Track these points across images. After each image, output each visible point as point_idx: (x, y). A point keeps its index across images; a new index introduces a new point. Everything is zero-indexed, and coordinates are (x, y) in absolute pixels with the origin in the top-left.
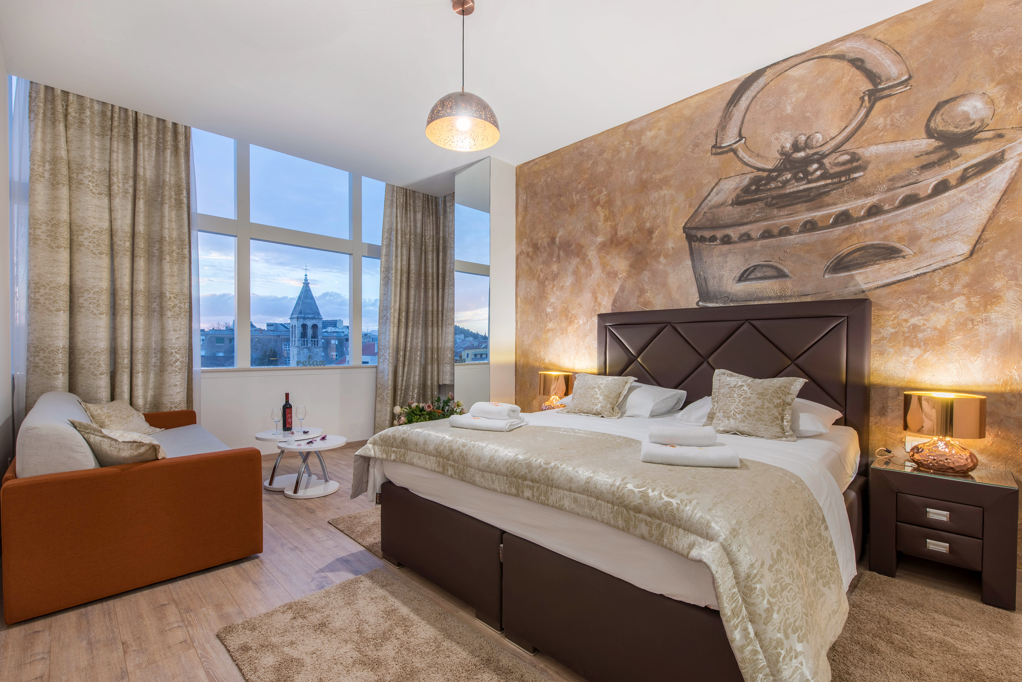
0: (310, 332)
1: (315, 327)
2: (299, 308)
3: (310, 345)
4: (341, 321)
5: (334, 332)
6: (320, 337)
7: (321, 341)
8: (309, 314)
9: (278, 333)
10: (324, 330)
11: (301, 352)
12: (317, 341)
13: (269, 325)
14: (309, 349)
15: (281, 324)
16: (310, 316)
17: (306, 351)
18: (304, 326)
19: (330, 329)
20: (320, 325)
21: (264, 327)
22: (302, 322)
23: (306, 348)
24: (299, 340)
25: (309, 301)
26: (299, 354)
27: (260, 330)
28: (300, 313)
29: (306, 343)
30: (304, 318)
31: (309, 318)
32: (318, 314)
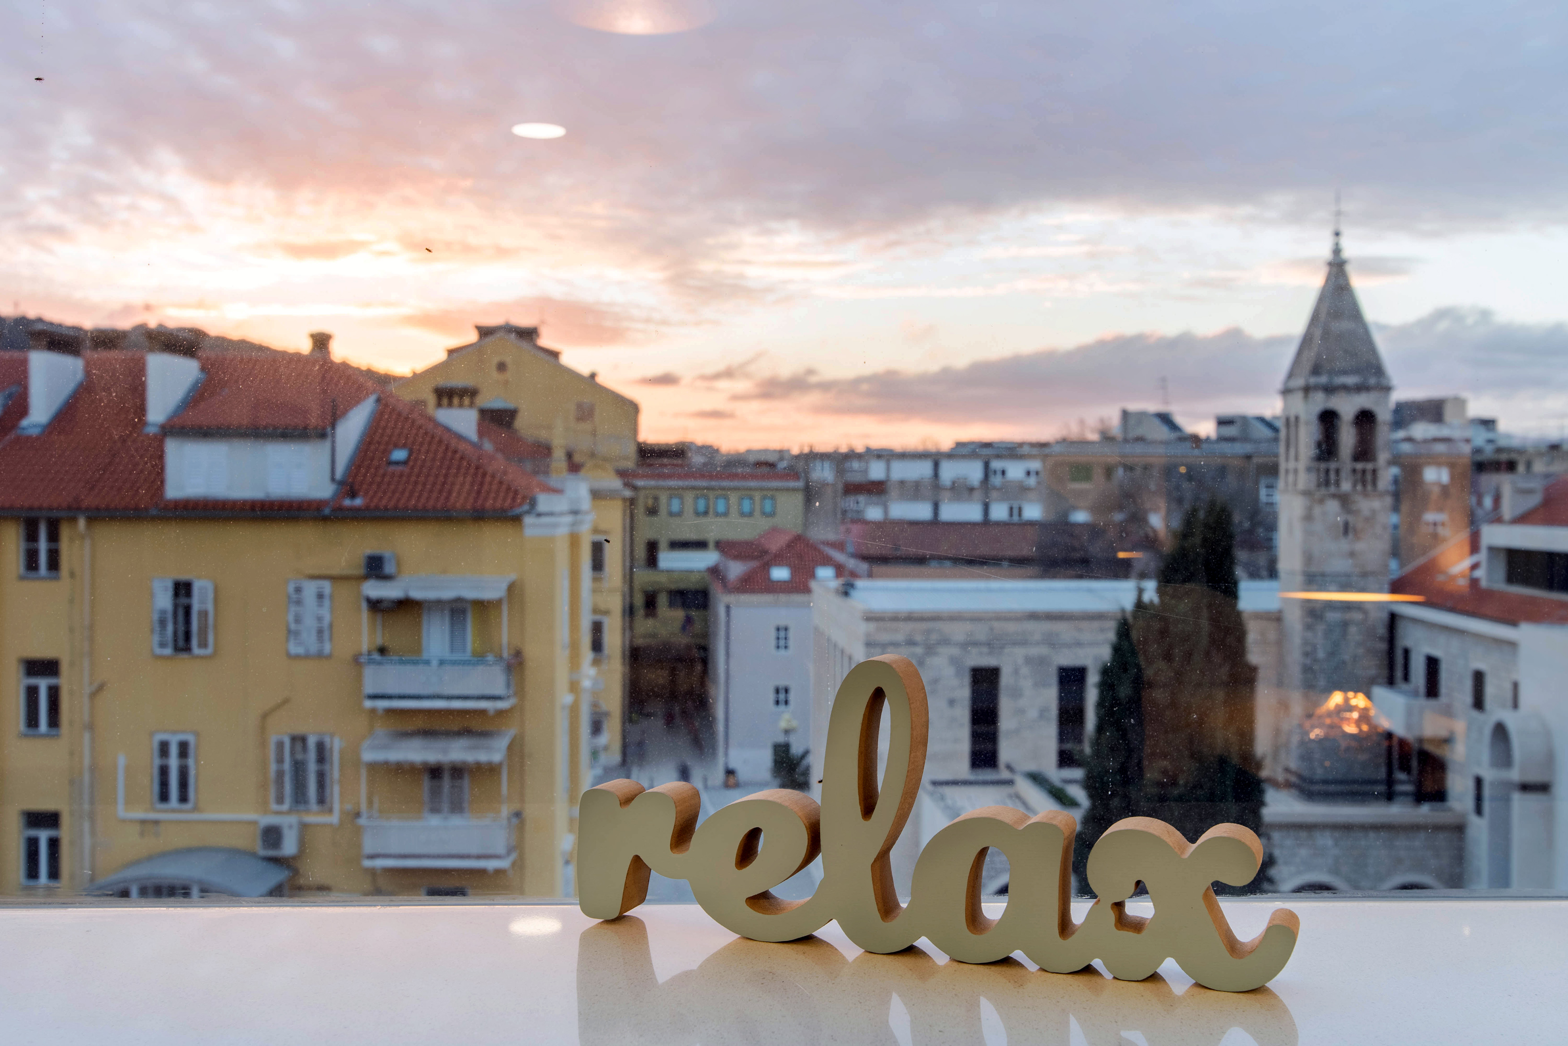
0: (1347, 438)
1: (1365, 419)
2: (1310, 355)
3: (1346, 486)
4: (1460, 403)
5: (1436, 440)
6: (1383, 457)
7: (1388, 474)
8: (1345, 372)
9: (1248, 448)
10: (1401, 434)
11: (1317, 510)
12: (1374, 472)
13: (1223, 422)
14: (1344, 500)
15: (1262, 420)
16: (1351, 380)
17: (1333, 506)
18: (1328, 418)
19: (1421, 430)
20: (1384, 415)
21: (1206, 429)
22: (1320, 402)
23: (1334, 496)
24: (1309, 470)
25: (1345, 325)
26: (1308, 517)
27: (1195, 439)
28: (1316, 370)
29: (1332, 476)
30: (1329, 390)
31: (1345, 388)
32: (1378, 370)
